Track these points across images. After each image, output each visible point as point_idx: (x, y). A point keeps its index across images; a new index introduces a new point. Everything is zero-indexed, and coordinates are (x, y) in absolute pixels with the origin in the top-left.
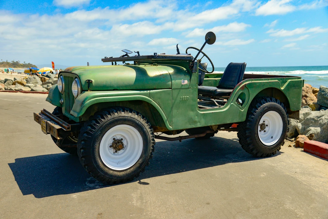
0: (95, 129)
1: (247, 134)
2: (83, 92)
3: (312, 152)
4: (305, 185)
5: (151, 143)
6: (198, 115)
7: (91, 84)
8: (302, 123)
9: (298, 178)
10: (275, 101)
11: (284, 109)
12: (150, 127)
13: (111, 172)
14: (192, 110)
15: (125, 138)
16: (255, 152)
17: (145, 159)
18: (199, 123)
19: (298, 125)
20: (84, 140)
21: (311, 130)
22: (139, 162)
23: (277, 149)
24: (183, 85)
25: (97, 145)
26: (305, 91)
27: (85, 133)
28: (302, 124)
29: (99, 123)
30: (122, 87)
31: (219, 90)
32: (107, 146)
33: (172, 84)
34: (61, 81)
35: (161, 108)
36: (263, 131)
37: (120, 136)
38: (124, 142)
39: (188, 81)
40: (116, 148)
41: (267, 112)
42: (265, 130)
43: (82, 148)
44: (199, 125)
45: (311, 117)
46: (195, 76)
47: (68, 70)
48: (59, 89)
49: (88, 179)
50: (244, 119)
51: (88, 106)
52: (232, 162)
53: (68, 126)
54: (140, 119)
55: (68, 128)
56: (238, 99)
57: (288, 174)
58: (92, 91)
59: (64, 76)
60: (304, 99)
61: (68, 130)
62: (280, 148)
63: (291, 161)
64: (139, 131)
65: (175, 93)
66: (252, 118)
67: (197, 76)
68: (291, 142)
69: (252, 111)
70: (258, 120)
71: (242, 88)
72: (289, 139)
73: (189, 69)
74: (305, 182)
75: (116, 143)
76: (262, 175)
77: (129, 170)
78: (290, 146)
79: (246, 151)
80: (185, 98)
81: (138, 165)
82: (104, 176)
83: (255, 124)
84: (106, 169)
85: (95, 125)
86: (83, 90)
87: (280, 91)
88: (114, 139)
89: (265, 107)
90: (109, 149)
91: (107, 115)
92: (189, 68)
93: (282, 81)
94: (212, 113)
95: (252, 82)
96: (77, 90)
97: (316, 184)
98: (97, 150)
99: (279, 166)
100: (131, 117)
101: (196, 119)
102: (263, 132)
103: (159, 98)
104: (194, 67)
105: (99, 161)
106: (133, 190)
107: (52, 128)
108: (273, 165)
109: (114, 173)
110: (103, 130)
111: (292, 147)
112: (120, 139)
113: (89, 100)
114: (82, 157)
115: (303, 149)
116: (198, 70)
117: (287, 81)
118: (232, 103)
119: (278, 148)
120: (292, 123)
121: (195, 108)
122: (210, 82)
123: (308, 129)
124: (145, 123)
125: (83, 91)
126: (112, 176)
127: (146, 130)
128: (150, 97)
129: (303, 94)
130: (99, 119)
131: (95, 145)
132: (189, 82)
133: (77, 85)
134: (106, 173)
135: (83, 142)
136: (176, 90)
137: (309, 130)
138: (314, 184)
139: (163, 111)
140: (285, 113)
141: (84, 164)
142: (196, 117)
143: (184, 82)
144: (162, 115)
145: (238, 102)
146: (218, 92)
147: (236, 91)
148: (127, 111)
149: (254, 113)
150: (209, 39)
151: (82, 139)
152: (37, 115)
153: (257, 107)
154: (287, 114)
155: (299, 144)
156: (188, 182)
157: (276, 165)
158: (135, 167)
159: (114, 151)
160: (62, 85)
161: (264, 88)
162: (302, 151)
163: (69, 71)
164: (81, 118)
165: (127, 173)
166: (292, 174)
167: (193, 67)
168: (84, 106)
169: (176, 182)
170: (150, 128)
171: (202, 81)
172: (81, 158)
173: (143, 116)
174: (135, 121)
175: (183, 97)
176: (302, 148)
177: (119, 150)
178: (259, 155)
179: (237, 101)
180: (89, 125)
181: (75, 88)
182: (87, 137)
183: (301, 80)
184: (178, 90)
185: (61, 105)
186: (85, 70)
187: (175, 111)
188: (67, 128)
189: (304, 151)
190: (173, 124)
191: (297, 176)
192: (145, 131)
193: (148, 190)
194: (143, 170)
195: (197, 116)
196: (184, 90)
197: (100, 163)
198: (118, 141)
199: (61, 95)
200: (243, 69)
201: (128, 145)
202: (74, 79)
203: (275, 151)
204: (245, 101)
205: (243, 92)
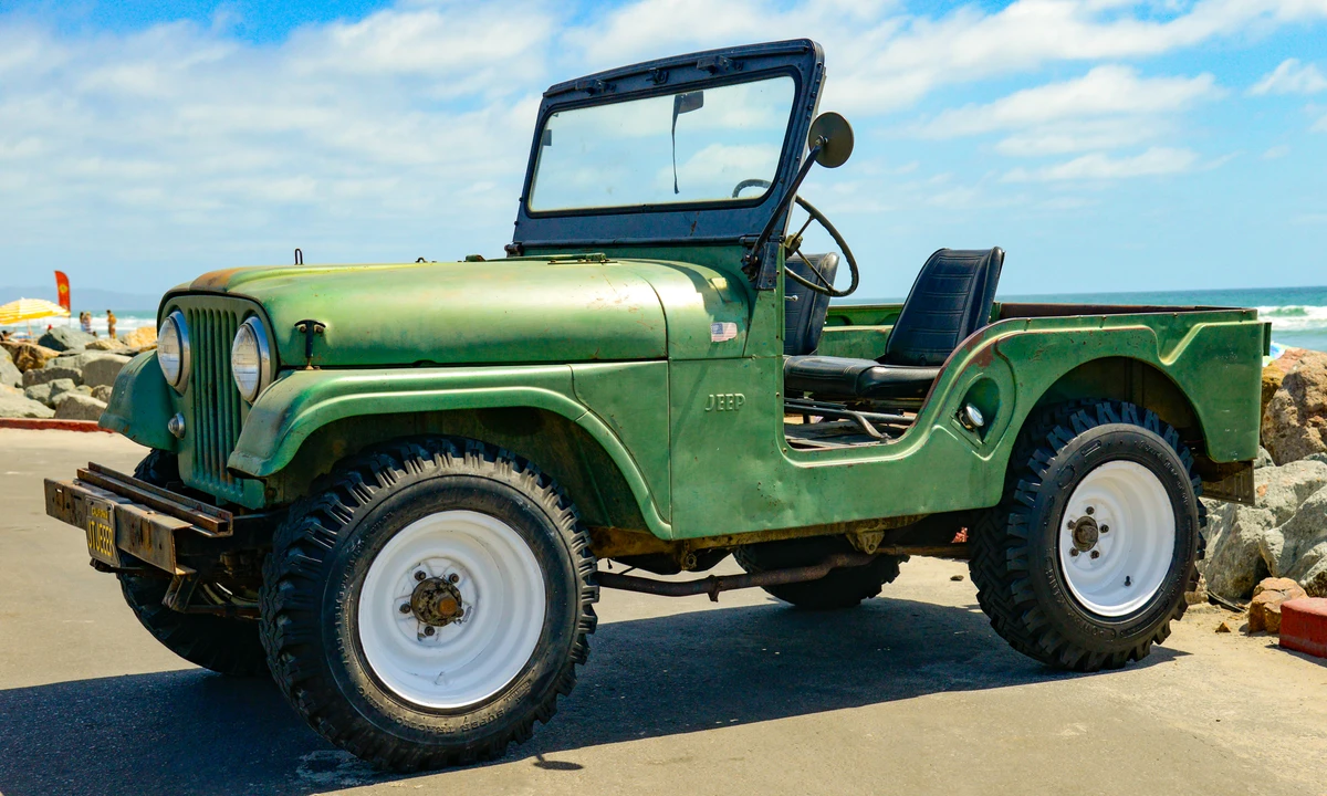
0: (338, 527)
1: (1011, 566)
2: (282, 373)
3: (1314, 646)
4: (1244, 761)
5: (580, 592)
6: (783, 473)
7: (316, 338)
8: (1284, 528)
9: (1219, 741)
10: (1134, 413)
11: (1179, 452)
12: (577, 523)
13: (409, 715)
14: (761, 454)
15: (469, 573)
16: (1048, 644)
17: (556, 662)
18: (789, 513)
19: (1267, 539)
20: (289, 577)
21: (1322, 556)
22: (530, 675)
23: (1152, 633)
24: (716, 344)
25: (346, 595)
26: (1321, 387)
27: (294, 545)
28: (1284, 531)
29: (355, 504)
30: (452, 349)
31: (881, 371)
32: (391, 603)
33: (670, 339)
34: (175, 334)
35: (622, 442)
36: (1089, 553)
37: (446, 563)
38: (466, 591)
39: (739, 331)
40: (430, 612)
41: (1100, 464)
42: (1095, 548)
43: (284, 612)
44: (790, 520)
45: (1324, 496)
46: (769, 307)
47: (211, 282)
48: (164, 371)
49: (304, 758)
50: (993, 495)
51: (307, 431)
52: (946, 691)
53: (219, 516)
54: (533, 488)
55: (222, 527)
56: (963, 408)
57: (1182, 726)
58: (323, 367)
59: (191, 311)
60: (1316, 424)
61: (222, 534)
62: (1166, 632)
63: (1210, 683)
64: (527, 540)
65: (684, 377)
66: (1034, 494)
67: (777, 303)
68: (1230, 613)
69: (1031, 460)
70: (1060, 499)
71: (984, 359)
72: (1225, 602)
73: (744, 277)
74: (1248, 753)
75: (428, 592)
76: (1067, 733)
77: (485, 711)
78: (1223, 629)
79: (1013, 644)
80: (725, 398)
81: (524, 688)
82: (376, 730)
83: (1046, 518)
84: (388, 702)
85: (337, 509)
86: (283, 364)
87: (1158, 374)
88: (420, 576)
89: (1090, 444)
90: (396, 620)
91: (390, 469)
92: (743, 269)
93: (1164, 328)
94: (850, 466)
95: (1029, 331)
96: (255, 368)
97: (1289, 758)
98: (346, 617)
99: (1152, 699)
100: (494, 477)
101: (779, 491)
102: (1085, 556)
103: (615, 400)
104: (765, 267)
105: (358, 667)
106: (506, 788)
107: (146, 531)
108: (1125, 696)
109: (420, 721)
110: (373, 532)
111: (1235, 632)
112: (447, 578)
113: (311, 403)
114: (282, 652)
115: (1276, 641)
116: (781, 280)
117: (1187, 330)
118: (936, 427)
119: (1158, 631)
120: (1244, 529)
121: (773, 444)
122: (854, 341)
123: (1312, 553)
124: (553, 506)
125: (282, 369)
126: (410, 731)
127: (558, 537)
128: (572, 393)
129: (1311, 402)
130: (357, 487)
131: (340, 597)
132: (744, 332)
133: (253, 343)
134: (388, 721)
135: (285, 586)
136: (688, 366)
137: (1315, 559)
138: (1281, 759)
139: (631, 455)
140: (1184, 473)
141: (290, 681)
142: (779, 484)
143: (720, 331)
144: (626, 474)
145: (966, 420)
146: (875, 377)
147: (953, 371)
148: (475, 453)
149: (1039, 470)
150: (825, 145)
151: (285, 571)
152: (64, 488)
153: (1053, 442)
154: (1192, 478)
155: (1263, 615)
156: (742, 759)
157: (1138, 696)
158: (510, 698)
159: (422, 630)
160: (177, 349)
161: (1083, 362)
162: (1274, 646)
163: (216, 287)
164: (274, 490)
165: (479, 721)
166: (1199, 728)
167: (758, 265)
168: (291, 431)
169: (689, 759)
170: (576, 528)
171: (814, 335)
172: (279, 656)
173: (543, 476)
174: (510, 495)
175: (717, 398)
176: (1273, 634)
177: (443, 621)
178: (1069, 657)
179: (961, 415)
180: (312, 514)
181: (246, 361)
182: (303, 563)
183: (1252, 326)
184: (697, 367)
185: (175, 441)
186: (289, 281)
187: (682, 458)
188: (216, 528)
189: (1283, 646)
190: (675, 515)
191: (1220, 734)
192: (555, 540)
193: (570, 787)
194: (547, 713)
195: (780, 480)
196: (719, 368)
197: (362, 676)
198: (437, 585)
199: (174, 395)
200: (990, 278)
201: (481, 602)
202: (239, 319)
203: (1142, 641)
204: (998, 416)
205: (988, 376)
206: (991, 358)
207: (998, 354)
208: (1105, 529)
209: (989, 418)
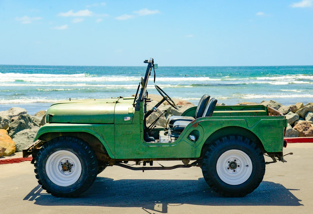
6: (142, 147)
7: (51, 117)
14: (136, 143)
24: (125, 121)
33: (115, 120)
35: (104, 139)
44: (144, 157)
46: (138, 114)
50: (198, 155)
56: (189, 136)
58: (52, 123)
65: (118, 127)
71: (195, 125)
80: (127, 132)
101: (141, 151)
103: (103, 131)
104: (137, 106)
117: (258, 120)
118: (182, 140)
121: (140, 141)
128: (93, 130)
132: (132, 119)
136: (119, 125)
139: (106, 142)
142: (141, 149)
143: (126, 119)
161: (223, 127)
179: (188, 138)
184: (121, 125)
190: (116, 154)
204: (199, 138)
205: (196, 129)
206: (197, 125)
207: (199, 125)
208: (239, 166)
209: (197, 138)
